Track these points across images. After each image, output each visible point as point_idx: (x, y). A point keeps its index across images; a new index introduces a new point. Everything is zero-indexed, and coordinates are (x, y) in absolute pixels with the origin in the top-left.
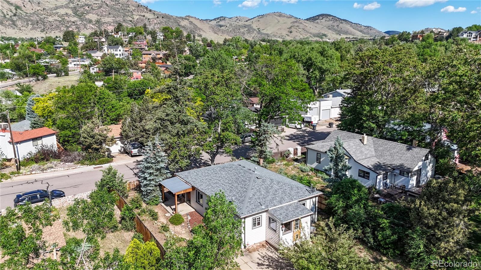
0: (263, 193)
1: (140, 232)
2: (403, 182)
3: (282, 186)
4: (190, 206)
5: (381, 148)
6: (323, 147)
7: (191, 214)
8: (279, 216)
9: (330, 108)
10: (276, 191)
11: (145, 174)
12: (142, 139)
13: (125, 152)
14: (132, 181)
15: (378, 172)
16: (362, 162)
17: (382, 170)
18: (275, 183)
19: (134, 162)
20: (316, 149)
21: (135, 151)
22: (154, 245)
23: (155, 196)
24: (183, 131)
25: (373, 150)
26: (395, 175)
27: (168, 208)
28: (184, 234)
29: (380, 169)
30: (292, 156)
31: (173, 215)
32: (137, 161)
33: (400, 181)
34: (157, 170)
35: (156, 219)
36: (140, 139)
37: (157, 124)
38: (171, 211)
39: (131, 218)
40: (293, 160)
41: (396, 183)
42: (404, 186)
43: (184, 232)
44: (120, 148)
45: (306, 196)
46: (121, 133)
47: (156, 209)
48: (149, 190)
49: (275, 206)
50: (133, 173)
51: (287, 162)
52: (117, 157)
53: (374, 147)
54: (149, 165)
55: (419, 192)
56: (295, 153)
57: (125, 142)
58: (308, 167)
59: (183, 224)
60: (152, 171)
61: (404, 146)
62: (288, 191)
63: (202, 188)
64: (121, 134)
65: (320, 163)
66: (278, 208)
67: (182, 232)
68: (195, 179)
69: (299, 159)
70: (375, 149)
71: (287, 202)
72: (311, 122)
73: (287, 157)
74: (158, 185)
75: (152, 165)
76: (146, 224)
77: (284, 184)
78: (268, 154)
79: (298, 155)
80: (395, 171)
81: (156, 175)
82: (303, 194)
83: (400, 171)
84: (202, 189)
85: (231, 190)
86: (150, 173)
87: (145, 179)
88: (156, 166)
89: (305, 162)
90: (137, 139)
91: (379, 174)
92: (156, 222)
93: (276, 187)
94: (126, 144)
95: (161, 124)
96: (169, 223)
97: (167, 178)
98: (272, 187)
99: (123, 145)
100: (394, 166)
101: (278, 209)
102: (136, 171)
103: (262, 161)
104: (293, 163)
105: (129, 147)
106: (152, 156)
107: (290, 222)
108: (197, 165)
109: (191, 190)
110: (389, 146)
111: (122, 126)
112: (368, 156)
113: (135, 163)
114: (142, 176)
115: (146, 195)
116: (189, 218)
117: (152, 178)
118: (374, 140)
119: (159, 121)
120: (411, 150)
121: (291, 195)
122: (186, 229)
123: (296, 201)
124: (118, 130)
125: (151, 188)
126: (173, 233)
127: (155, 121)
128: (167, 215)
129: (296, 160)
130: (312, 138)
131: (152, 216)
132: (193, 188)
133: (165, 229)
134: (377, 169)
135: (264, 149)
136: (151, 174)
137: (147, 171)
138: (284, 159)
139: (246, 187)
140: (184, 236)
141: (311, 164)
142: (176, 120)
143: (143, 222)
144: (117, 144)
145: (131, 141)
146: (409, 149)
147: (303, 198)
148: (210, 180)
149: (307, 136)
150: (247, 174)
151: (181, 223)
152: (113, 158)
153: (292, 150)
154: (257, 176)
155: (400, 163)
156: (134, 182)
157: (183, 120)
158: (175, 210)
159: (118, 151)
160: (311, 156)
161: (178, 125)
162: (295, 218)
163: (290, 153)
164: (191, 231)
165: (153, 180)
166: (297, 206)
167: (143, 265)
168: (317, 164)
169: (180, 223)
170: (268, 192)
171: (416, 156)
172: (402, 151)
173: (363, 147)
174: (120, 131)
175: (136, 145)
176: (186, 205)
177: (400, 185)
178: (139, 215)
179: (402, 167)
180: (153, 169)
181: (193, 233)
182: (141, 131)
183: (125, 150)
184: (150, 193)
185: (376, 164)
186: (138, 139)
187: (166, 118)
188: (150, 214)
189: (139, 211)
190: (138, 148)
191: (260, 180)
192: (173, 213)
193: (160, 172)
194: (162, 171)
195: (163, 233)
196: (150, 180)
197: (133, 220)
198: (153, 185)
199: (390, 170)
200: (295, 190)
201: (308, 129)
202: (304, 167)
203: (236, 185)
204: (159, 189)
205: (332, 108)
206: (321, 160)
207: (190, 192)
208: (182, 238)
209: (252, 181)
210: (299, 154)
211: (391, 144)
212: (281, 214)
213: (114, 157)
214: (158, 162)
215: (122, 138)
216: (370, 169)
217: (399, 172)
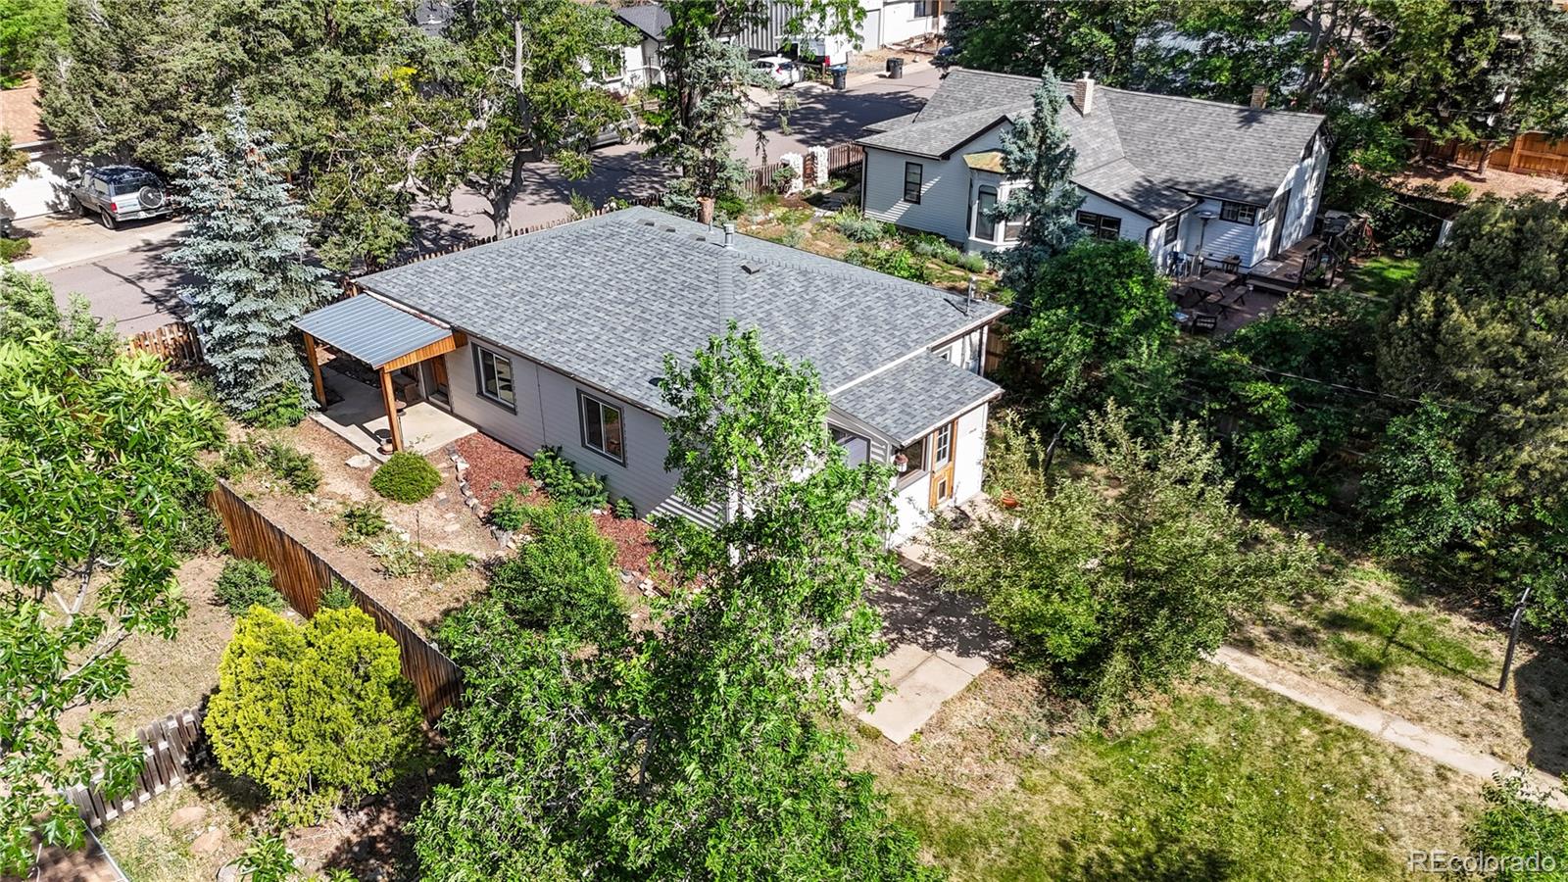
0: (787, 331)
1: (250, 552)
2: (1235, 245)
3: (851, 295)
4: (451, 413)
5: (1144, 126)
6: (929, 139)
7: (462, 447)
8: (879, 419)
9: (881, 6)
10: (836, 318)
11: (214, 291)
12: (150, 145)
13: (83, 210)
14: (153, 331)
15: (1154, 213)
16: (1089, 181)
17: (1164, 206)
18: (822, 285)
19: (135, 250)
20: (901, 147)
21: (127, 203)
22: (361, 623)
23: (279, 385)
24: (359, 83)
25: (1113, 133)
26: (1206, 220)
27: (352, 433)
28: (457, 534)
29: (1159, 204)
30: (798, 185)
31: (385, 459)
32: (149, 246)
33: (1223, 241)
34: (271, 267)
35: (310, 485)
36: (142, 148)
37: (223, 45)
38: (371, 446)
39: (192, 494)
40: (807, 200)
41: (1205, 251)
42: (1237, 258)
43: (457, 527)
44: (51, 197)
45: (953, 325)
46: (43, 124)
47: (298, 443)
48: (248, 360)
49: (851, 378)
50: (143, 297)
51: (785, 209)
52: (45, 232)
53: (1117, 122)
54: (225, 246)
55: (1290, 277)
56: (810, 176)
57: (68, 166)
58: (874, 219)
59: (442, 495)
60: (242, 275)
61: (1230, 111)
62: (880, 312)
63: (502, 330)
64: (44, 130)
65: (918, 202)
66: (863, 384)
67: (449, 528)
68: (460, 297)
69: (828, 197)
70: (1120, 132)
71: (892, 359)
72: (824, 59)
73: (782, 191)
74: (286, 337)
75: (237, 247)
76: (269, 511)
77: (859, 287)
78: (736, 176)
79: (820, 182)
80: (1203, 207)
81: (266, 294)
82: (939, 321)
83: (1224, 203)
84: (506, 337)
85: (645, 332)
86: (237, 284)
87: (218, 312)
88: (257, 249)
89: (859, 203)
90: (125, 148)
91: (1157, 222)
92: (313, 499)
93: (830, 301)
94: (74, 177)
95: (244, 44)
96: (377, 498)
97: (324, 302)
98: (814, 301)
99: (63, 182)
100: (1201, 186)
101: (865, 390)
102: (156, 286)
103: (709, 205)
104: (807, 212)
105: (94, 188)
106: (230, 204)
107: (919, 443)
108: (426, 243)
109: (448, 347)
110: (1172, 117)
111: (42, 93)
112: (1104, 157)
113: (142, 255)
114: (199, 299)
115: (237, 384)
116: (463, 466)
117: (248, 305)
118: (1113, 96)
119: (235, 29)
120: (1255, 125)
121: (895, 327)
122: (458, 512)
123: (922, 351)
124: (22, 112)
125: (257, 354)
126: (405, 537)
127: (214, 35)
128: (356, 461)
129: (818, 201)
130: (845, 116)
131: (287, 476)
132: (460, 336)
133: (360, 523)
134: (1147, 203)
135: (719, 157)
136: (240, 288)
137: (222, 276)
138: (773, 200)
139: (710, 310)
140: (460, 547)
141: (884, 210)
142: (317, 27)
143: (250, 503)
144: (32, 174)
145: (99, 158)
146: (1249, 120)
147: (944, 334)
148: (532, 294)
149: (826, 112)
150: (696, 256)
151: (431, 490)
152: (31, 240)
153: (796, 161)
154: (744, 263)
155: (1224, 174)
156: (161, 332)
157: (353, 30)
158: (388, 435)
159: (45, 210)
160: (883, 176)
161: (326, 55)
162: (941, 418)
163: (794, 175)
164: (489, 519)
165: (256, 314)
166: (931, 369)
167: (329, 727)
168: (908, 205)
169: (427, 493)
170: (804, 325)
171: (1276, 142)
172: (1225, 131)
173: (1080, 125)
174: (35, 114)
175: (127, 177)
176: (432, 413)
177: (1220, 255)
178: (225, 475)
179: (1232, 189)
180: (247, 264)
181: (500, 528)
182: (137, 108)
183: (75, 201)
184: (251, 374)
185: (1139, 184)
186: (133, 149)
187: (265, 15)
188: (275, 465)
189: (219, 458)
190: (136, 188)
191: (759, 279)
192: (381, 450)
193: (285, 279)
194: (295, 272)
195: (359, 545)
196: (242, 318)
197: (204, 504)
198: (263, 340)
199: (1190, 203)
200: (907, 307)
201: (818, 88)
202: (857, 225)
203: (659, 306)
204: (292, 355)
205: (886, 4)
206: (924, 189)
207: (441, 357)
208: (453, 556)
209: (730, 288)
210: (823, 177)
211: (1177, 108)
212: (883, 410)
213: (29, 234)
214: (268, 230)
215: (51, 147)
216: (1124, 205)
217: (1219, 210)
